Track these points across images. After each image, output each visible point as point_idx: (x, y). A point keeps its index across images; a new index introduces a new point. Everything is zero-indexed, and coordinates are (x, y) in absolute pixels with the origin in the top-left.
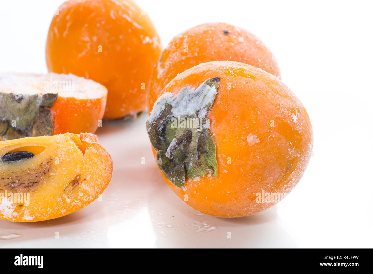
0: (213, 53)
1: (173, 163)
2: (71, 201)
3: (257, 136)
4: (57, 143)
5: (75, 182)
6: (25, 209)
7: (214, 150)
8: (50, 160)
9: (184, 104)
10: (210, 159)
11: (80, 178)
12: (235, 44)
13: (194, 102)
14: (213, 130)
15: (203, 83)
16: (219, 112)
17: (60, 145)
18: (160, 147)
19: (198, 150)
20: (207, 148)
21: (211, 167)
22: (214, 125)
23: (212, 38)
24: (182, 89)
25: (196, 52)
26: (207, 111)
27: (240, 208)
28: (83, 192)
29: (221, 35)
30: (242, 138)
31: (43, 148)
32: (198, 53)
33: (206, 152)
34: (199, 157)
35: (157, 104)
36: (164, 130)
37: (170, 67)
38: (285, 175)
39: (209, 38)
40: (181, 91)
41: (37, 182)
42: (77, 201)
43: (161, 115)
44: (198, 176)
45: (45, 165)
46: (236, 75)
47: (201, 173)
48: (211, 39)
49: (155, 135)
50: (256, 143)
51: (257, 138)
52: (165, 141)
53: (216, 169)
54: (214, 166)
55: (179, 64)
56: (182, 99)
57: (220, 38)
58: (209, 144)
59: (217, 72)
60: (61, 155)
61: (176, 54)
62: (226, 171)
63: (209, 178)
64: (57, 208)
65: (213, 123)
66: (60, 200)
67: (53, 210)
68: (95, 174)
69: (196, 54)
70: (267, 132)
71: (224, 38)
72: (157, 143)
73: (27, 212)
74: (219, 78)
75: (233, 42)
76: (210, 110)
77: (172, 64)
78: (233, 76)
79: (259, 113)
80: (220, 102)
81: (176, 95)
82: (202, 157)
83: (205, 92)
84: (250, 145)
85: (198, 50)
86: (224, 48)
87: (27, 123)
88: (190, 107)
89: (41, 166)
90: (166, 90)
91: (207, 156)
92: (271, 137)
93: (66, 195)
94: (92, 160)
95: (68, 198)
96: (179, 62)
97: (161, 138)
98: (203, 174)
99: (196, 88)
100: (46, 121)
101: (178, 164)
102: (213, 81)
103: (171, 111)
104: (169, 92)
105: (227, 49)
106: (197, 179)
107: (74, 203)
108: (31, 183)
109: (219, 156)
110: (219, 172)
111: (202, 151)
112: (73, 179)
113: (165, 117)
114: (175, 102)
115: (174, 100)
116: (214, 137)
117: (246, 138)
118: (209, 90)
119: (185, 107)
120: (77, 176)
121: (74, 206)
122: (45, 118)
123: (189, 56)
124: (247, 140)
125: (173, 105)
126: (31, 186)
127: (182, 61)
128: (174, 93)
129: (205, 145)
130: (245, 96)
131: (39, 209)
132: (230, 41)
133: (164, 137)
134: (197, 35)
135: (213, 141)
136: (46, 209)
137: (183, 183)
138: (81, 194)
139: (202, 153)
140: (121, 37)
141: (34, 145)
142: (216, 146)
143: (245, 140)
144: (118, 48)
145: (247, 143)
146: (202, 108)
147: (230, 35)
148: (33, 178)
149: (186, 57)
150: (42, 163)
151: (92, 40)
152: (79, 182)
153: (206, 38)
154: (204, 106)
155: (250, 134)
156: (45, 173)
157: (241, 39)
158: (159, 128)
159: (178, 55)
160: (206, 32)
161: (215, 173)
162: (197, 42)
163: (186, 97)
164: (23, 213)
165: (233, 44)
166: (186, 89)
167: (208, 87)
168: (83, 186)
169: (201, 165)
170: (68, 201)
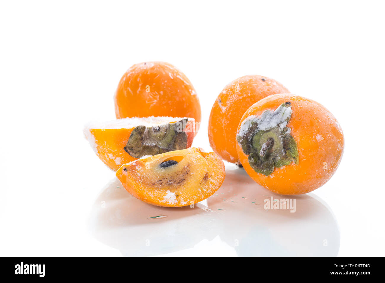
0: (260, 93)
1: (260, 161)
2: (206, 190)
3: (321, 136)
4: (189, 153)
5: (206, 178)
6: (181, 198)
7: (296, 146)
8: (188, 165)
9: (267, 121)
10: (293, 153)
11: (208, 175)
12: (272, 87)
13: (275, 119)
14: (293, 134)
15: (280, 107)
16: (295, 122)
17: (191, 155)
18: (250, 152)
19: (284, 148)
20: (290, 146)
21: (294, 158)
22: (294, 131)
23: (257, 83)
24: (264, 112)
25: (249, 93)
26: (287, 122)
27: (310, 185)
28: (212, 184)
29: (262, 82)
30: (314, 137)
31: (182, 158)
32: (250, 94)
33: (290, 149)
34: (286, 152)
35: (244, 124)
36: (252, 140)
37: (231, 105)
38: (336, 161)
39: (255, 84)
40: (263, 113)
41: (184, 180)
42: (209, 190)
43: (250, 130)
44: (284, 165)
45: (186, 168)
46: (299, 100)
47: (288, 162)
48: (256, 85)
49: (247, 144)
50: (321, 140)
51: (322, 137)
52: (253, 148)
53: (298, 159)
54: (296, 157)
55: (238, 102)
56: (265, 118)
57: (261, 83)
58: (292, 143)
59: (286, 99)
60: (194, 161)
61: (234, 96)
62: (304, 160)
63: (293, 165)
64: (199, 195)
65: (293, 129)
66: (199, 190)
67: (197, 197)
68: (216, 172)
69: (250, 95)
70: (327, 133)
71: (264, 83)
72: (248, 149)
73: (182, 199)
74: (290, 102)
75: (270, 86)
76: (289, 122)
77: (233, 102)
78: (298, 101)
79: (320, 121)
80: (295, 116)
81: (259, 116)
82: (287, 152)
83: (283, 111)
84: (318, 142)
85: (250, 91)
86: (266, 89)
87: (167, 144)
88: (273, 122)
89: (184, 169)
90: (249, 114)
91: (291, 151)
92: (329, 136)
93: (203, 186)
94: (212, 163)
95: (204, 188)
96: (238, 100)
97: (251, 145)
98: (289, 163)
99: (275, 110)
100: (183, 138)
101: (264, 161)
102: (287, 104)
103: (258, 126)
104: (253, 115)
105: (268, 90)
106: (283, 168)
107: (208, 191)
108: (181, 180)
109: (299, 150)
110: (299, 160)
111: (287, 148)
112: (204, 176)
113: (254, 131)
114: (260, 120)
115: (258, 120)
116: (295, 138)
117: (316, 137)
118: (285, 110)
119: (269, 123)
120: (206, 174)
121: (208, 193)
122: (182, 136)
123: (244, 96)
124: (317, 138)
125: (258, 122)
126: (181, 182)
127: (240, 100)
128: (257, 115)
129: (288, 144)
130: (309, 112)
131: (189, 197)
132: (268, 85)
133: (252, 144)
134: (246, 83)
135: (295, 141)
136: (193, 196)
137: (271, 173)
138: (211, 185)
139: (287, 150)
140: (178, 91)
141: (176, 156)
142: (297, 144)
143: (315, 138)
144: (177, 99)
145: (316, 140)
146: (283, 121)
147: (266, 81)
148: (181, 177)
149: (243, 96)
150: (184, 167)
151: (160, 94)
152: (208, 178)
153: (253, 84)
154: (284, 120)
155: (318, 135)
156: (187, 173)
157: (275, 84)
158: (249, 139)
159: (236, 96)
160: (250, 80)
161: (297, 162)
162: (248, 87)
163: (268, 116)
164: (180, 200)
165: (271, 87)
166: (267, 111)
167: (285, 108)
168: (211, 180)
169: (288, 157)
170: (205, 190)
